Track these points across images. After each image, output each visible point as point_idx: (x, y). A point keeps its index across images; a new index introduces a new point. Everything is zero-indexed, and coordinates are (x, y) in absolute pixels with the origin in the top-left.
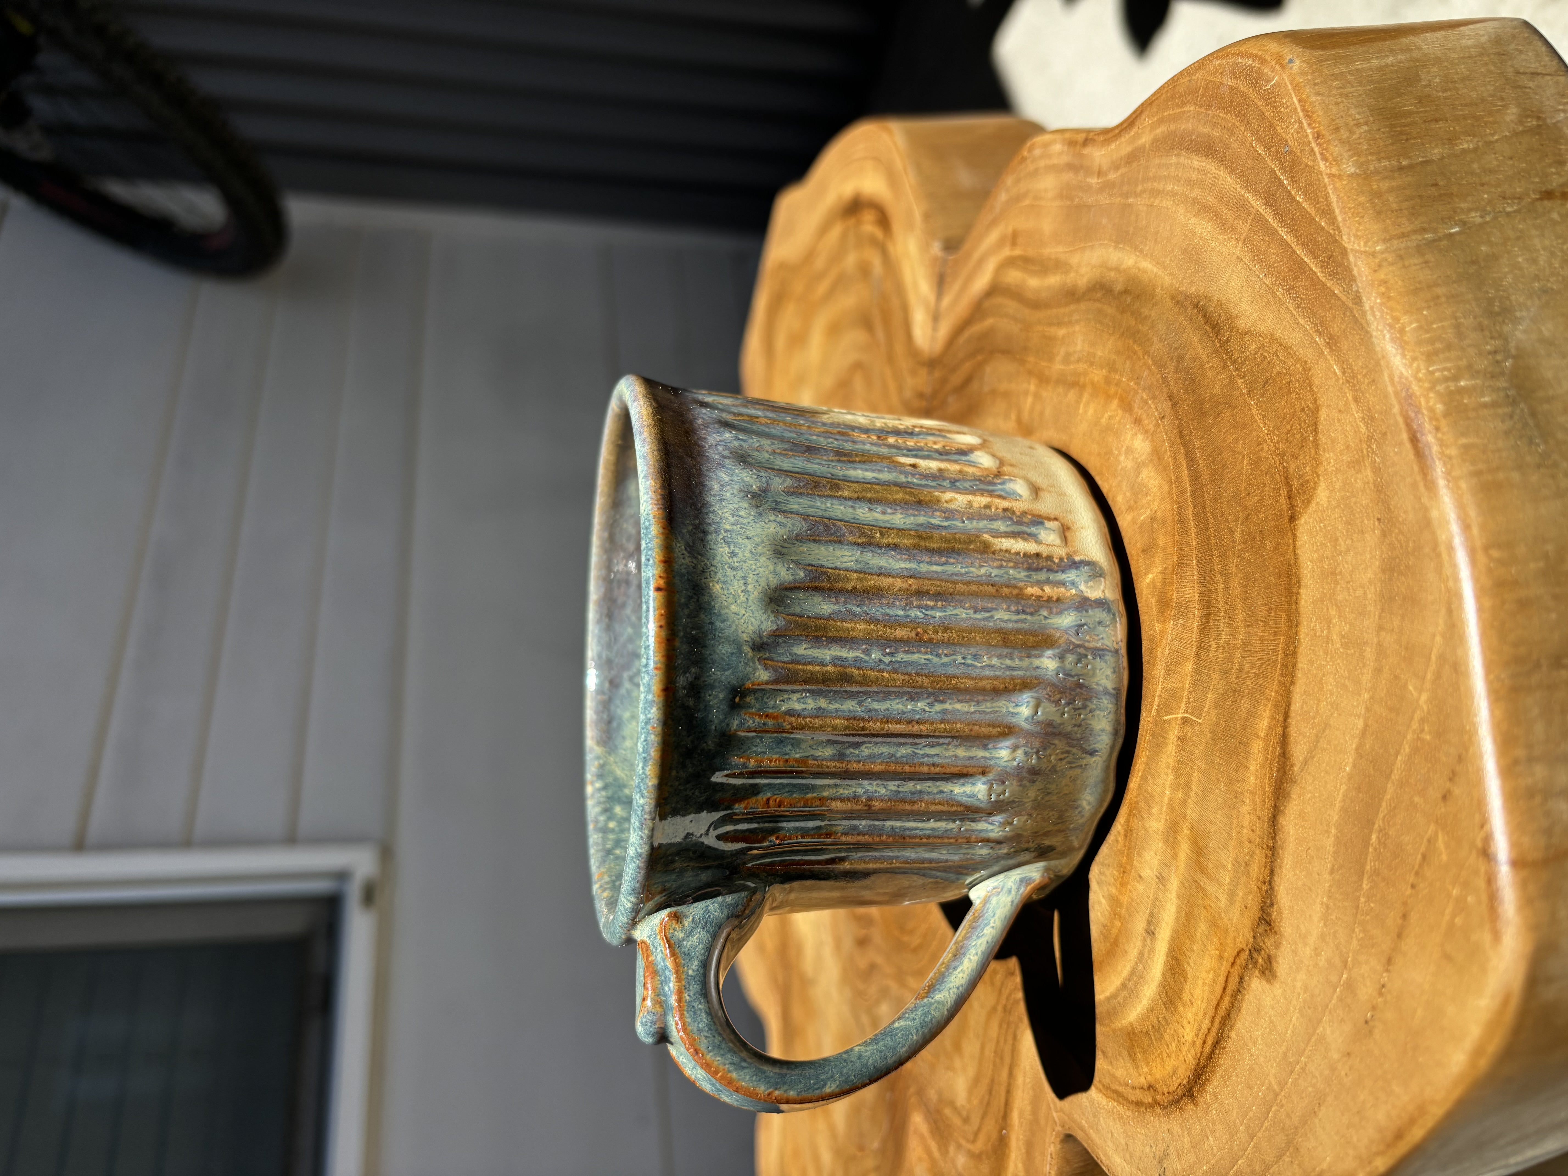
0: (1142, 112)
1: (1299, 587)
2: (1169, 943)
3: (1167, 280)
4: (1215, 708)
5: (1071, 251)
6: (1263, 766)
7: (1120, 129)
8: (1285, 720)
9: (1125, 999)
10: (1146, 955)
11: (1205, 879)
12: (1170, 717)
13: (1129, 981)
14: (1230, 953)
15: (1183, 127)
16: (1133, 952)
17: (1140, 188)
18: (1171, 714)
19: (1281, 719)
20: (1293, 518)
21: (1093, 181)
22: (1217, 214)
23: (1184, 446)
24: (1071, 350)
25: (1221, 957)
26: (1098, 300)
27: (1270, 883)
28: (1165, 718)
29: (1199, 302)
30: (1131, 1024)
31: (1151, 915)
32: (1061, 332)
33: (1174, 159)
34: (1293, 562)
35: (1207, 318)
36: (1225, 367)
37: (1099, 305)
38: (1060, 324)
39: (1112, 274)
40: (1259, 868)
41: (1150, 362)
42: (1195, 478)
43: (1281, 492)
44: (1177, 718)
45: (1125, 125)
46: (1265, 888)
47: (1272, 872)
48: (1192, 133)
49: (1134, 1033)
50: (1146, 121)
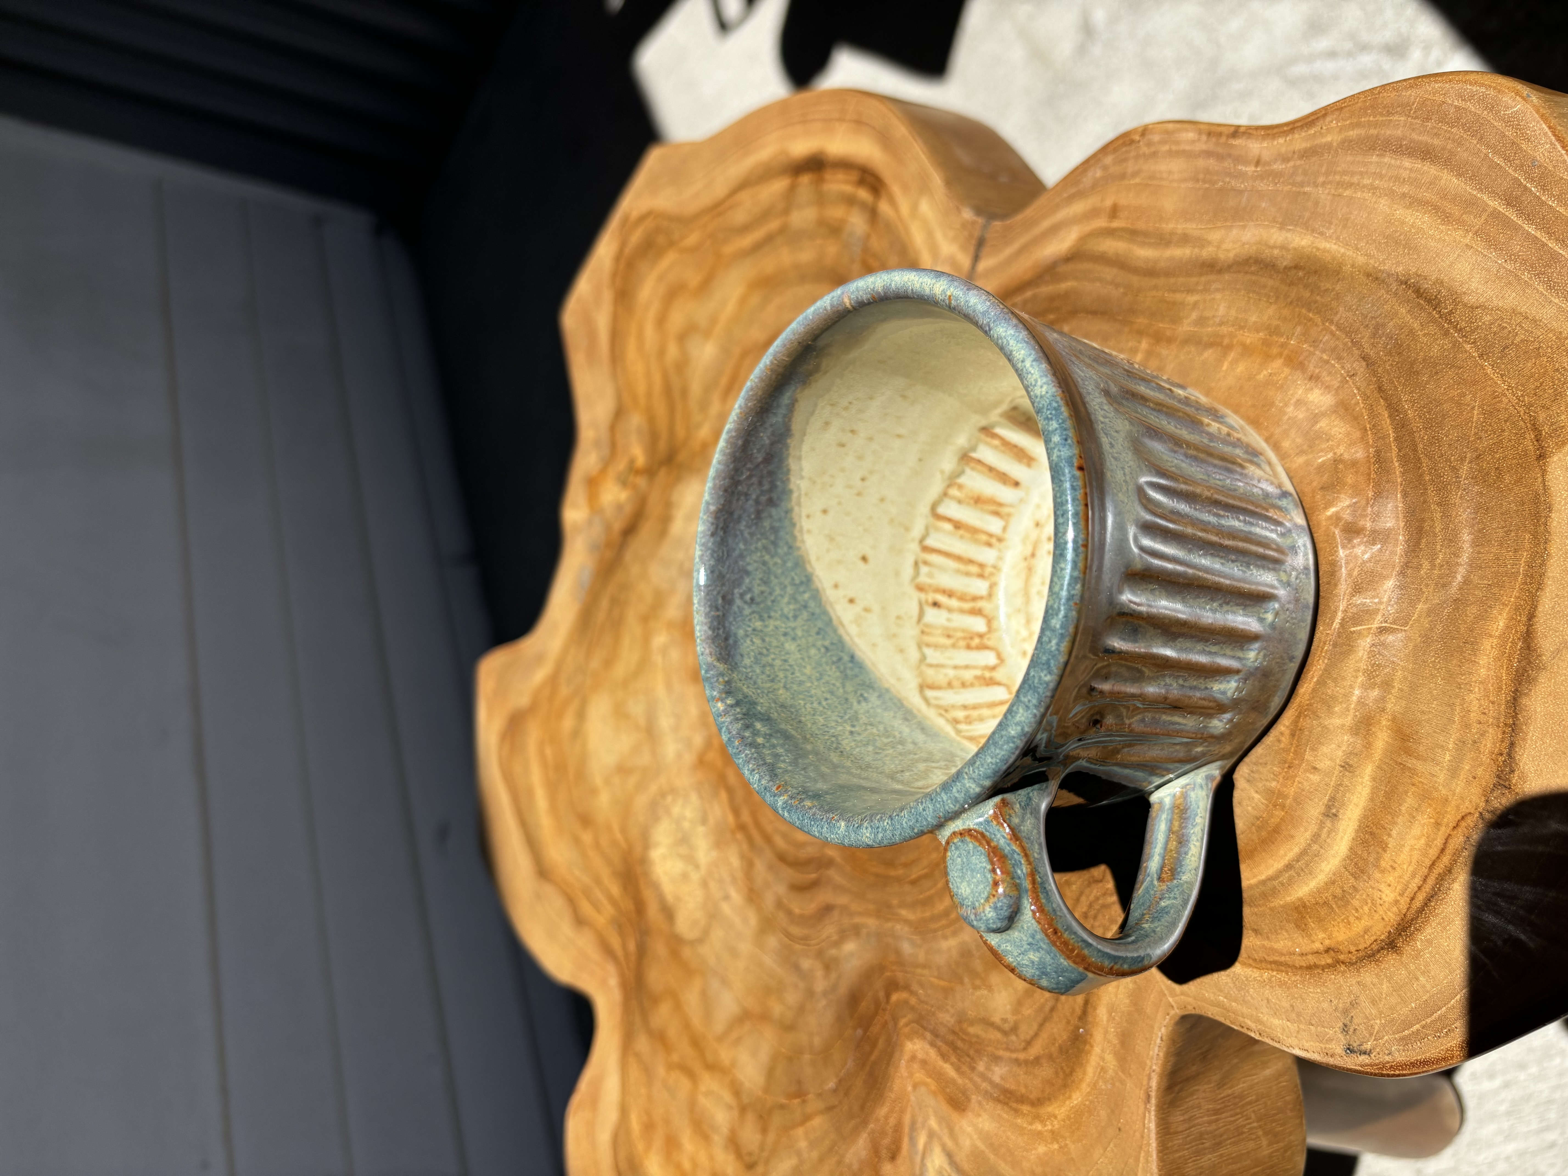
0: (1324, 116)
1: (1550, 511)
2: (1360, 821)
3: (1361, 260)
4: (1428, 616)
5: (1210, 229)
6: (1497, 659)
7: (1291, 126)
8: (1530, 620)
9: (1290, 879)
10: (1324, 836)
11: (1414, 761)
12: (1359, 628)
13: (1298, 861)
14: (1450, 818)
15: (1388, 132)
16: (1302, 837)
17: (1321, 179)
18: (1361, 625)
19: (1524, 619)
20: (1542, 457)
21: (1250, 169)
22: (1436, 208)
23: (1386, 400)
24: (1208, 314)
25: (1437, 824)
26: (1253, 273)
27: (1509, 755)
28: (1353, 629)
29: (1409, 279)
30: (1300, 899)
31: (1333, 799)
32: (1191, 299)
33: (1374, 158)
34: (1541, 491)
35: (1419, 293)
36: (1446, 333)
37: (1254, 278)
38: (1189, 291)
39: (1276, 252)
40: (1494, 743)
41: (1333, 328)
42: (1402, 426)
43: (1527, 436)
44: (1370, 629)
45: (1299, 124)
46: (1501, 759)
47: (1512, 745)
48: (1402, 139)
49: (1305, 906)
50: (1332, 122)
